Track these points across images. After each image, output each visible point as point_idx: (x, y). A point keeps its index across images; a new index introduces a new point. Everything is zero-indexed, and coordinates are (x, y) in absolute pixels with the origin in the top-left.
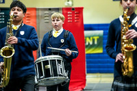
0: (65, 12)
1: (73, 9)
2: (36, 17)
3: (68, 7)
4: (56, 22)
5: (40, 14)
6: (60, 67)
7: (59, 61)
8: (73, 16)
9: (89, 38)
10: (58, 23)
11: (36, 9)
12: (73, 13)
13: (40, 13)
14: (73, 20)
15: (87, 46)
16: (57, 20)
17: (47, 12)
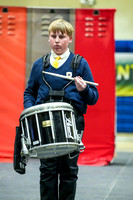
0: (80, 16)
1: (96, 12)
2: (26, 24)
3: (87, 8)
4: (57, 39)
5: (34, 20)
6: (70, 124)
7: (68, 113)
8: (95, 26)
9: (124, 66)
10: (61, 42)
11: (26, 10)
12: (96, 19)
13: (34, 17)
14: (95, 32)
15: (119, 82)
16: (61, 37)
17: (46, 16)
